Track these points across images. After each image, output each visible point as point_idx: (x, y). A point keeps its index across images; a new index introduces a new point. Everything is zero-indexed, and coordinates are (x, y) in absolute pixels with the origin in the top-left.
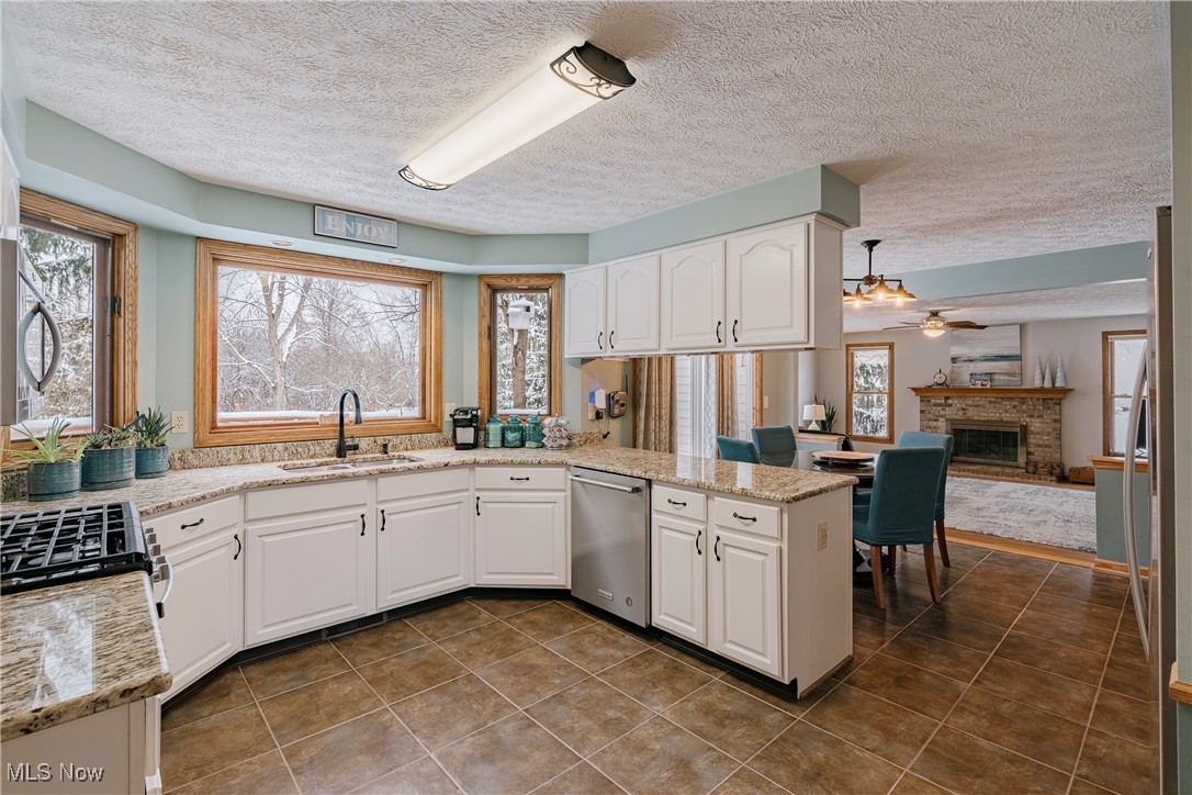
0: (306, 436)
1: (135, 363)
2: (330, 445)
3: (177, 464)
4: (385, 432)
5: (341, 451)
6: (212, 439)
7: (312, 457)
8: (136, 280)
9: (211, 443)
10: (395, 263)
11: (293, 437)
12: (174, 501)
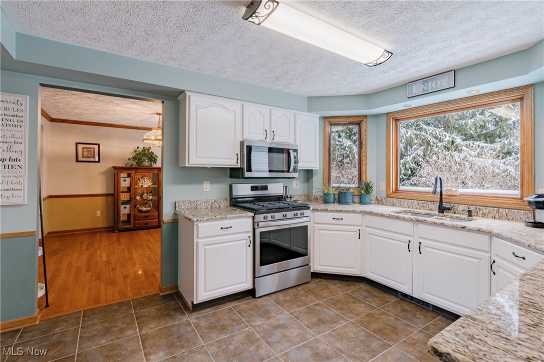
0: (428, 199)
4: (478, 203)
5: (442, 210)
6: (394, 195)
7: (430, 210)
11: (423, 199)
12: (329, 209)
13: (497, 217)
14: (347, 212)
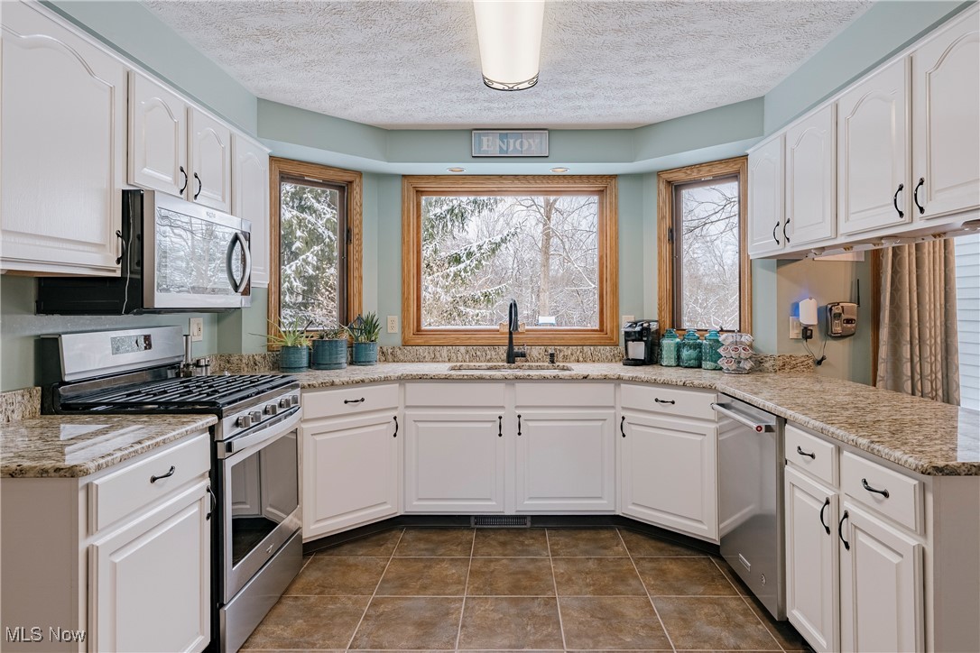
0: (484, 342)
1: (361, 278)
2: (503, 351)
3: (390, 357)
4: (557, 342)
5: (512, 357)
7: (488, 361)
8: (361, 215)
9: (412, 342)
10: (559, 172)
11: (474, 342)
12: (337, 381)
13: (581, 359)
14: (373, 382)
